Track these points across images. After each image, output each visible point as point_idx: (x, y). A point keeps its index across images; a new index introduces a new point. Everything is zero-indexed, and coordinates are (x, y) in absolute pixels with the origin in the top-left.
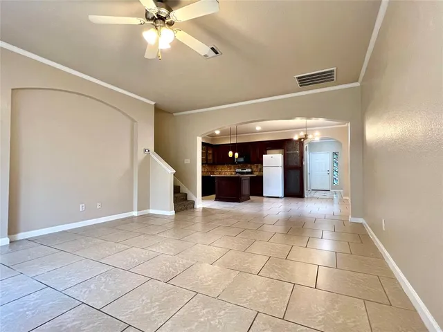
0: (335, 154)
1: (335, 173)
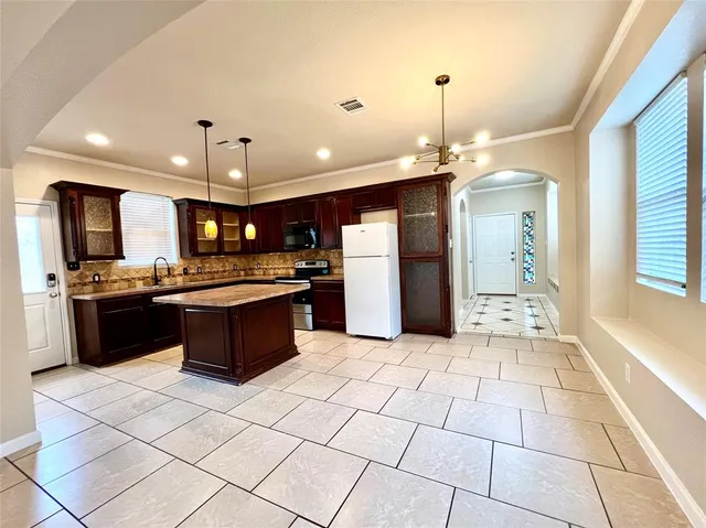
0: (527, 215)
1: (527, 257)
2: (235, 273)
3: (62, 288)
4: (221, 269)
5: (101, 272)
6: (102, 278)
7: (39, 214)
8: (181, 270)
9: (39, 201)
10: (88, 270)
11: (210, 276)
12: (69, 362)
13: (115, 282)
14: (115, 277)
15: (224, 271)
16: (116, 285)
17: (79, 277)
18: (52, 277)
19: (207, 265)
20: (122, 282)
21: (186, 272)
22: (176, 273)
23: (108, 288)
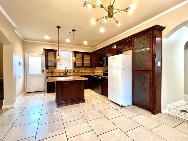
2: (89, 73)
3: (45, 73)
4: (85, 71)
5: (53, 70)
6: (53, 72)
7: (42, 57)
8: (73, 71)
9: (42, 54)
10: (50, 70)
11: (81, 73)
12: (45, 91)
13: (56, 73)
14: (56, 72)
15: (86, 72)
16: (56, 74)
17: (49, 71)
18: (43, 71)
19: (80, 70)
20: (58, 73)
21: (74, 71)
22: (71, 72)
23: (54, 74)
